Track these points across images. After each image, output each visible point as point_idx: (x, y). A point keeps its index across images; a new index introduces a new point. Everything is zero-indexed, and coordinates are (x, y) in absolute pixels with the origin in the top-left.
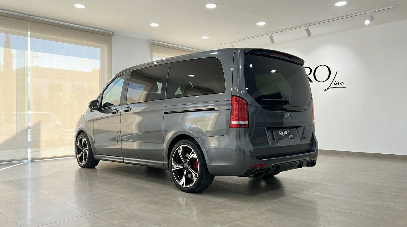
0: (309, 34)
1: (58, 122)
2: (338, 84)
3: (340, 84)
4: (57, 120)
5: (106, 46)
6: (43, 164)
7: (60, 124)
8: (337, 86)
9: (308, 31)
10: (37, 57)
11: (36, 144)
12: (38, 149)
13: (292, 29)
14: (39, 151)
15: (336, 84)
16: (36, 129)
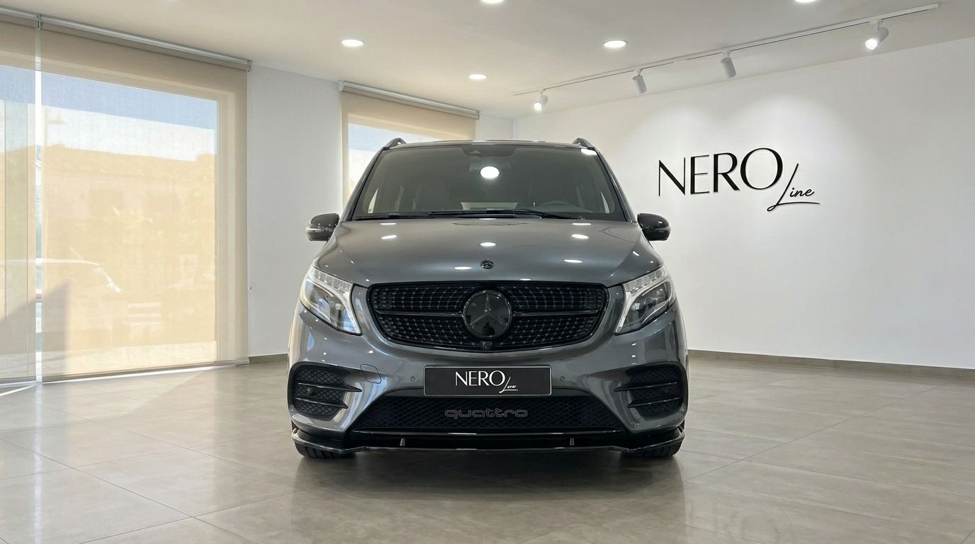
0: (731, 72)
1: (111, 285)
2: (801, 195)
3: (806, 194)
4: (110, 279)
5: (231, 97)
6: (74, 392)
7: (118, 290)
8: (798, 198)
9: (728, 63)
10: (59, 122)
11: (56, 341)
12: (58, 354)
13: (688, 57)
14: (63, 358)
15: (796, 195)
16: (58, 302)
